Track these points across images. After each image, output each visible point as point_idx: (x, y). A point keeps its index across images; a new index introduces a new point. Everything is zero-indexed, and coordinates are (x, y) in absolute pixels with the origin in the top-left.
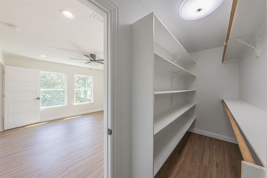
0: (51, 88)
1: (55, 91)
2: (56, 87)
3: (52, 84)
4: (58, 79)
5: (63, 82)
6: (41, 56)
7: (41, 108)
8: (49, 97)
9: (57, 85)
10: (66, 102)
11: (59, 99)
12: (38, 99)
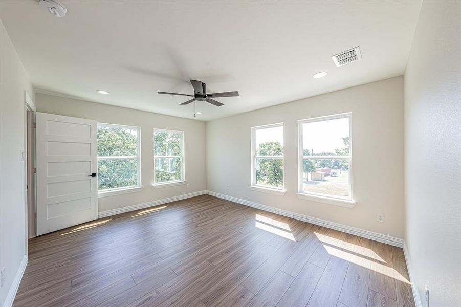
0: (107, 155)
1: (113, 160)
2: (115, 153)
3: (109, 149)
4: (119, 139)
5: (127, 145)
6: (100, 92)
7: (98, 193)
8: (106, 169)
9: (117, 149)
10: (140, 181)
11: (122, 174)
12: (94, 175)
